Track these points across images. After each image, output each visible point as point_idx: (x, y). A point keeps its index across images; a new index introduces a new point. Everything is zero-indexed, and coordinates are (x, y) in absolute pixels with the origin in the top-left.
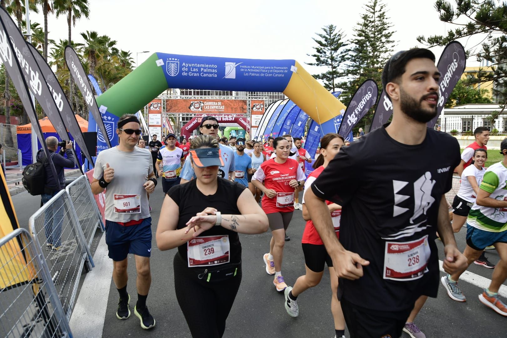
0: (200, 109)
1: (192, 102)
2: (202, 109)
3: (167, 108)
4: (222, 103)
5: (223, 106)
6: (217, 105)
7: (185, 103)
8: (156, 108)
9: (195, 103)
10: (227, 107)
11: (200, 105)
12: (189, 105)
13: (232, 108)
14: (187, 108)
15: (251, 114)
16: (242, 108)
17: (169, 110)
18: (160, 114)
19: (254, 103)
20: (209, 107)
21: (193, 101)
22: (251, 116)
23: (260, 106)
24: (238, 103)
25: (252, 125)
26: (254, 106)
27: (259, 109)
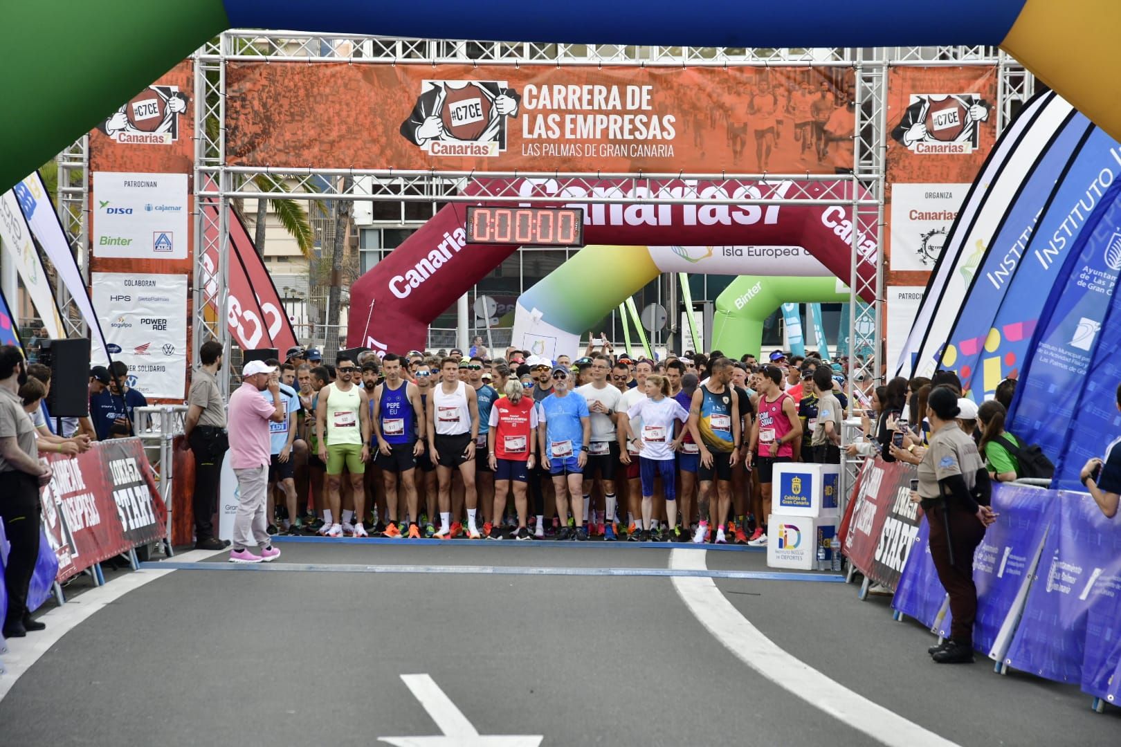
0: (488, 144)
1: (426, 87)
2: (500, 138)
3: (231, 133)
4: (661, 96)
5: (669, 118)
6: (623, 112)
7: (370, 94)
8: (151, 126)
9: (455, 95)
10: (698, 126)
11: (488, 106)
12: (408, 110)
13: (734, 135)
14: (385, 132)
15: (890, 178)
16: (819, 128)
17: (252, 146)
18: (184, 178)
19: (915, 89)
20: (561, 125)
21: (433, 76)
22: (888, 190)
23: (963, 113)
24: (781, 90)
25: (895, 266)
26: (915, 109)
27: (951, 135)
